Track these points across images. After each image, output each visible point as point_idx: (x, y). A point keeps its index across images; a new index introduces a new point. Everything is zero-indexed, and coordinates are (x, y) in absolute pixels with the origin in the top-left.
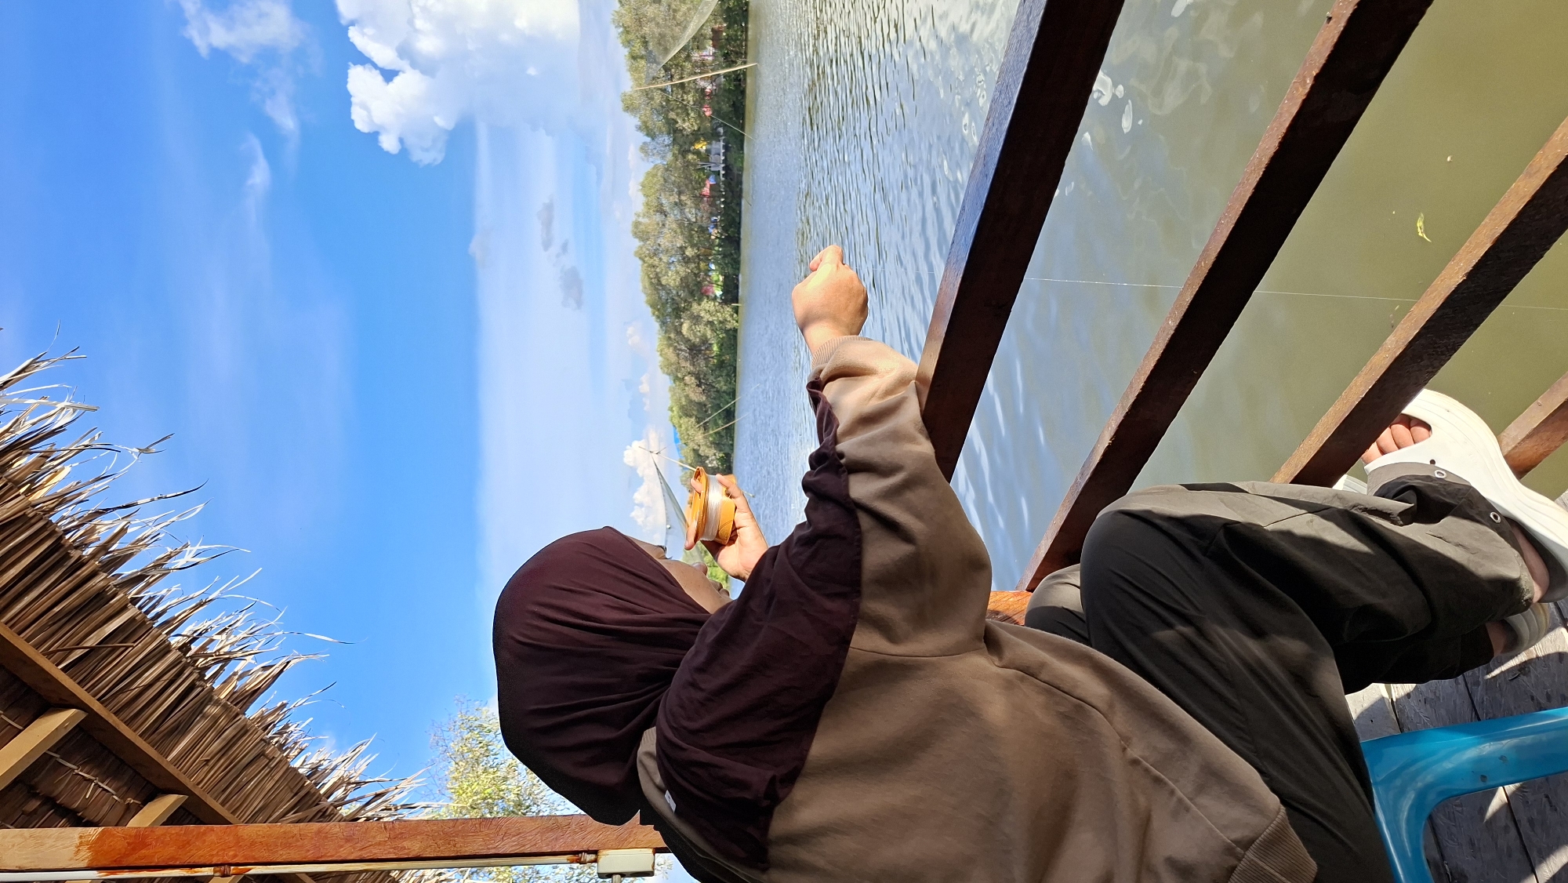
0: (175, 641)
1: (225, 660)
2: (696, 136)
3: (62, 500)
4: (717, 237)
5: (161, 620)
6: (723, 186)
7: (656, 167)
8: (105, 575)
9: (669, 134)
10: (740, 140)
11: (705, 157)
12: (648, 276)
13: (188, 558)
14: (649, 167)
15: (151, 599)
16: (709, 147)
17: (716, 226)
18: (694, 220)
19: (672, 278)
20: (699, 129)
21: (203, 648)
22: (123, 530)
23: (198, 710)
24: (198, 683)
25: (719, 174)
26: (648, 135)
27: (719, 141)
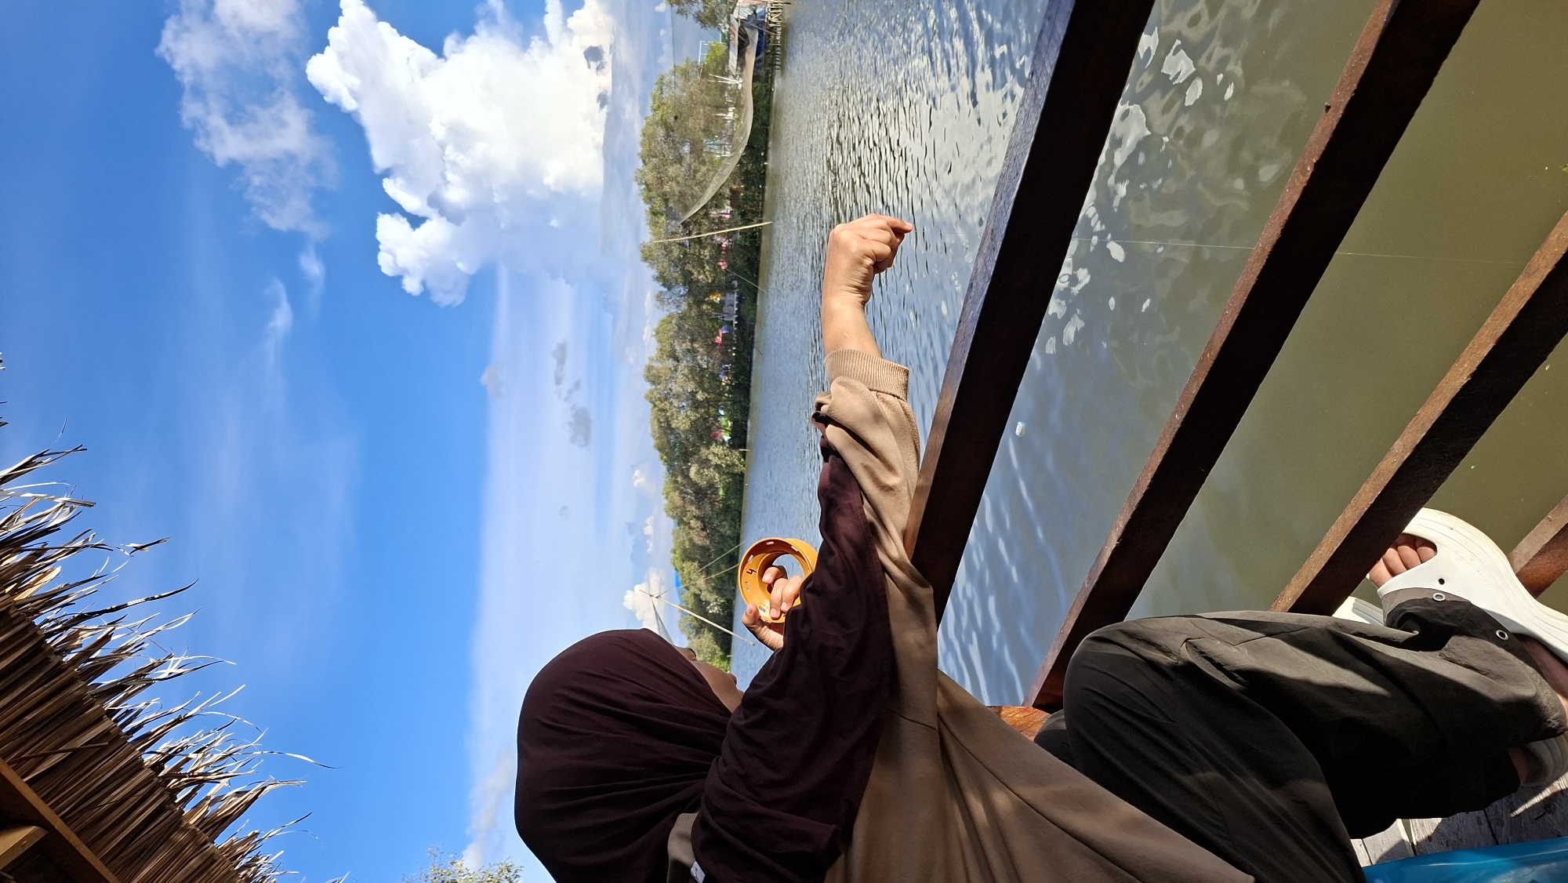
0: (148, 759)
1: (198, 782)
2: (712, 288)
3: (49, 600)
4: (727, 384)
5: (136, 735)
6: (735, 336)
7: (671, 316)
8: (84, 683)
9: (684, 284)
10: (754, 293)
11: (719, 307)
12: (659, 421)
13: (173, 669)
14: (664, 315)
15: (128, 712)
16: (723, 298)
17: (726, 374)
18: (706, 367)
19: (682, 422)
20: (713, 281)
21: (178, 768)
22: (107, 638)
23: (164, 837)
24: (167, 806)
25: (732, 324)
26: (664, 285)
27: (734, 293)
